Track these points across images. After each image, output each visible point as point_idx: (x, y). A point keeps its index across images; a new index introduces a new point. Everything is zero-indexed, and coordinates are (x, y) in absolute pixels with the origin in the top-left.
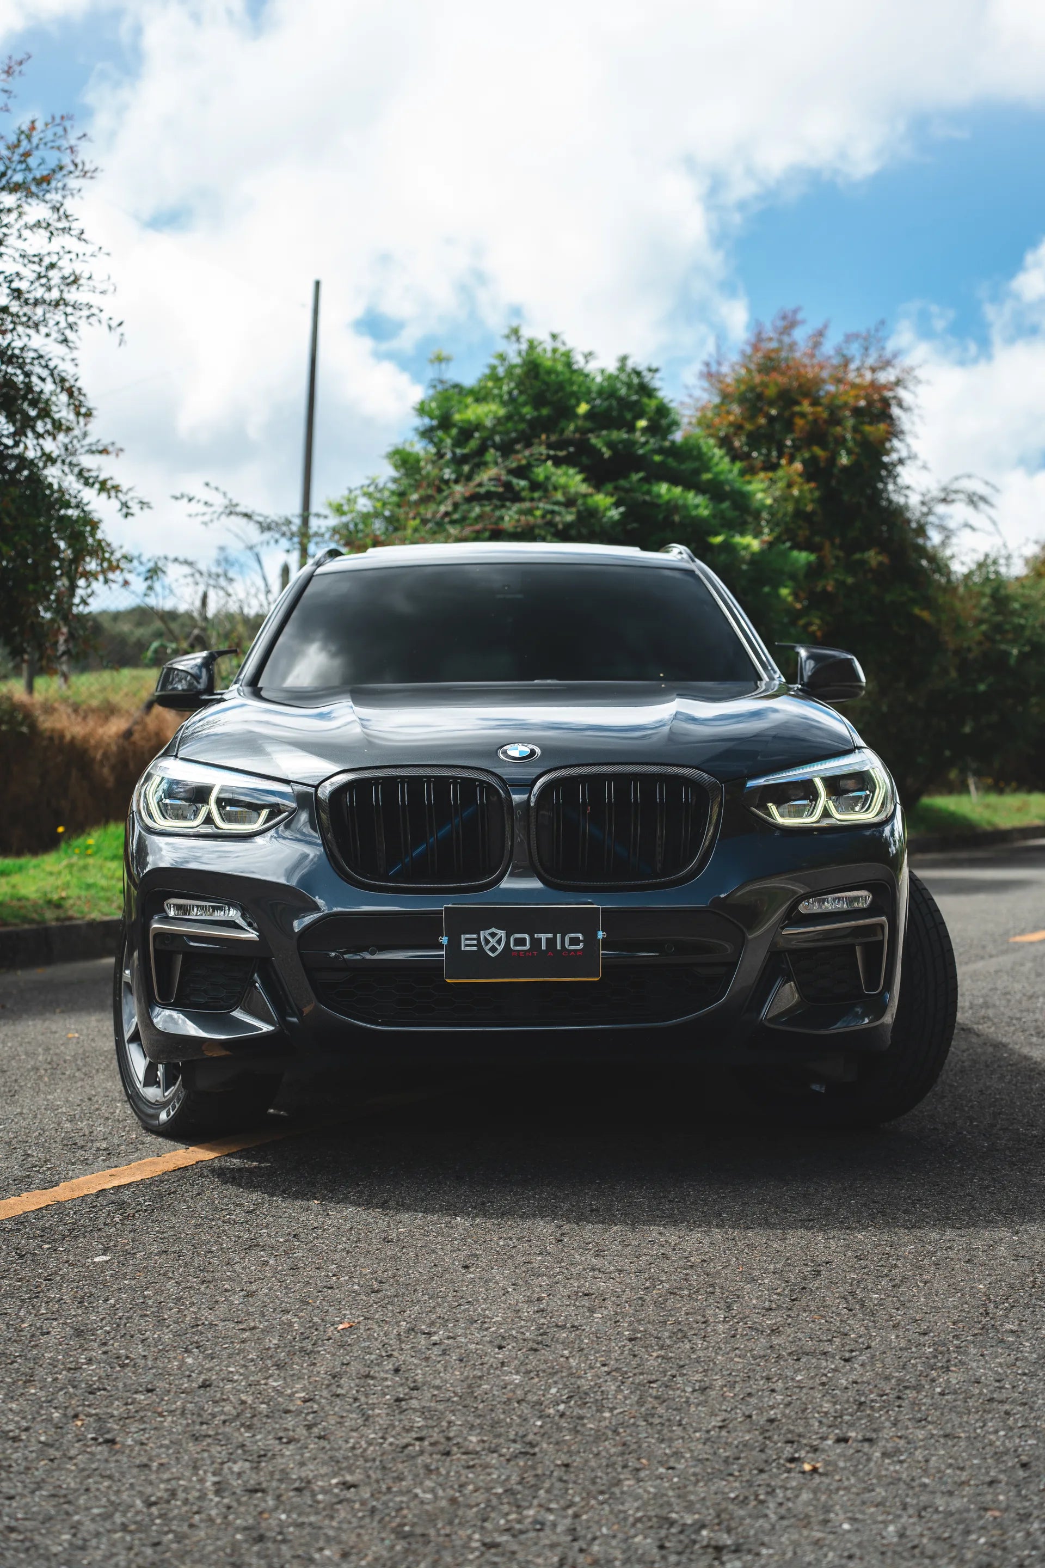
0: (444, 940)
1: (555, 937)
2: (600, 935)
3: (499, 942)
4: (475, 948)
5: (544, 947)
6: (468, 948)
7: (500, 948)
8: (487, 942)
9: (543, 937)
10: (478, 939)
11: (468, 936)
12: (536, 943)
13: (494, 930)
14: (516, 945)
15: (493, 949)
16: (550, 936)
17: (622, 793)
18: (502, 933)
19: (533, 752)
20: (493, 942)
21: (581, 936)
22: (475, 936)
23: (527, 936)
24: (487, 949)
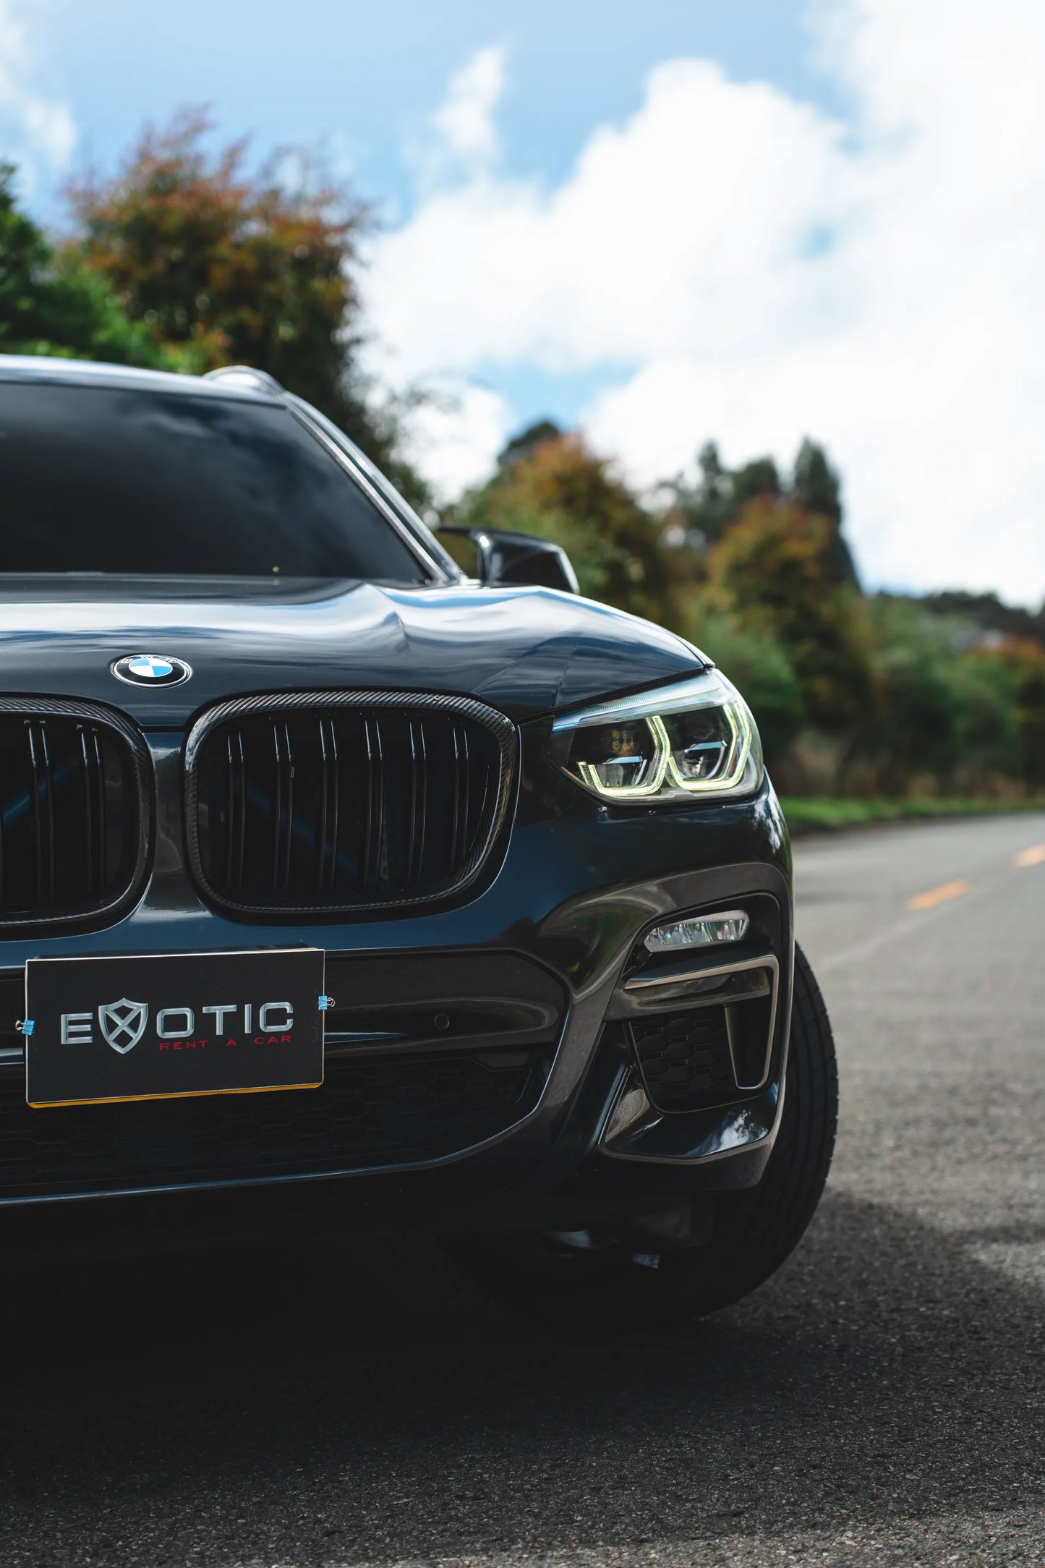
0: (27, 1027)
1: (241, 1011)
2: (324, 1002)
3: (134, 1025)
4: (88, 1039)
5: (219, 1031)
6: (74, 1040)
7: (136, 1037)
8: (111, 1025)
9: (219, 1011)
10: (94, 1022)
11: (74, 1016)
12: (205, 1023)
13: (124, 1002)
14: (167, 1028)
15: (123, 1039)
16: (231, 1008)
17: (351, 745)
18: (140, 1008)
19: (177, 672)
20: (122, 1025)
21: (288, 1007)
22: (88, 1016)
23: (187, 1012)
24: (110, 1039)
